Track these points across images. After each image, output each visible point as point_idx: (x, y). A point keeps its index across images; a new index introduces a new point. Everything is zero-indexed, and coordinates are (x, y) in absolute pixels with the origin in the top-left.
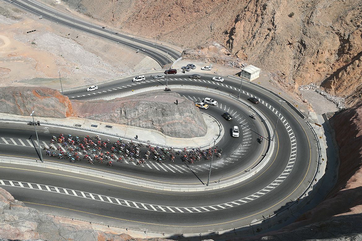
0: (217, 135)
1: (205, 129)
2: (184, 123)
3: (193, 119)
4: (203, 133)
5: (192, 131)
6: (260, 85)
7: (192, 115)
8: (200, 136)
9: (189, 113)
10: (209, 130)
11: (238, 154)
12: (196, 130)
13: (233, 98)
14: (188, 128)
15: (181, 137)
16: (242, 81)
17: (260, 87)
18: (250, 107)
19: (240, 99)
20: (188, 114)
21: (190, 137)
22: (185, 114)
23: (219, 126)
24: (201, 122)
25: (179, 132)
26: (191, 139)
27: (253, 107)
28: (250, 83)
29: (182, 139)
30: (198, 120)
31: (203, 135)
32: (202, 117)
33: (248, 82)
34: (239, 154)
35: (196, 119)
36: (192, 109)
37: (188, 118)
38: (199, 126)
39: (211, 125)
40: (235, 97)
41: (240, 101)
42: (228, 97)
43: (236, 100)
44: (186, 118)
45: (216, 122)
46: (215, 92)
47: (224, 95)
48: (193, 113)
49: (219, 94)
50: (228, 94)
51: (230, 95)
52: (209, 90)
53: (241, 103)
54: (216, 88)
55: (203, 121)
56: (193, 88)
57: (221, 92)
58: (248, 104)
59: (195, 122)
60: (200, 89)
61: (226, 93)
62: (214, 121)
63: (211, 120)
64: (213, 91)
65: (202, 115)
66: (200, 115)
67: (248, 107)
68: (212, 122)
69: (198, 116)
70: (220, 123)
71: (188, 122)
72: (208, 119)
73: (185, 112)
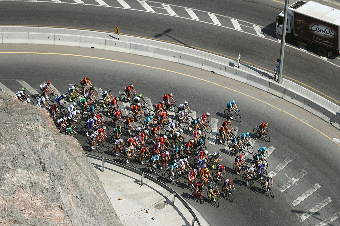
2: (5, 225)
3: (53, 198)
18: (336, 118)
20: (22, 175)
23: (187, 225)
35: (68, 199)
39: (145, 223)
40: (260, 73)
41: (285, 91)
42: (222, 73)
43: (266, 89)
44: (16, 198)
45: (173, 205)
46: (156, 51)
47: (205, 67)
48: (48, 167)
49: (176, 60)
50: (225, 61)
51: (232, 64)
52: (125, 45)
53: (294, 101)
54: (158, 33)
55: (106, 204)
56: (42, 38)
57: (188, 52)
58: (329, 105)
59: (63, 215)
60: (77, 44)
61: (211, 57)
62: (162, 202)
63: (147, 199)
64: (147, 49)
65: (98, 177)
66: (85, 174)
67: (328, 119)
68: (152, 210)
69: (76, 184)
70: (194, 210)
71: (27, 217)
72: (130, 193)
73: (9, 165)
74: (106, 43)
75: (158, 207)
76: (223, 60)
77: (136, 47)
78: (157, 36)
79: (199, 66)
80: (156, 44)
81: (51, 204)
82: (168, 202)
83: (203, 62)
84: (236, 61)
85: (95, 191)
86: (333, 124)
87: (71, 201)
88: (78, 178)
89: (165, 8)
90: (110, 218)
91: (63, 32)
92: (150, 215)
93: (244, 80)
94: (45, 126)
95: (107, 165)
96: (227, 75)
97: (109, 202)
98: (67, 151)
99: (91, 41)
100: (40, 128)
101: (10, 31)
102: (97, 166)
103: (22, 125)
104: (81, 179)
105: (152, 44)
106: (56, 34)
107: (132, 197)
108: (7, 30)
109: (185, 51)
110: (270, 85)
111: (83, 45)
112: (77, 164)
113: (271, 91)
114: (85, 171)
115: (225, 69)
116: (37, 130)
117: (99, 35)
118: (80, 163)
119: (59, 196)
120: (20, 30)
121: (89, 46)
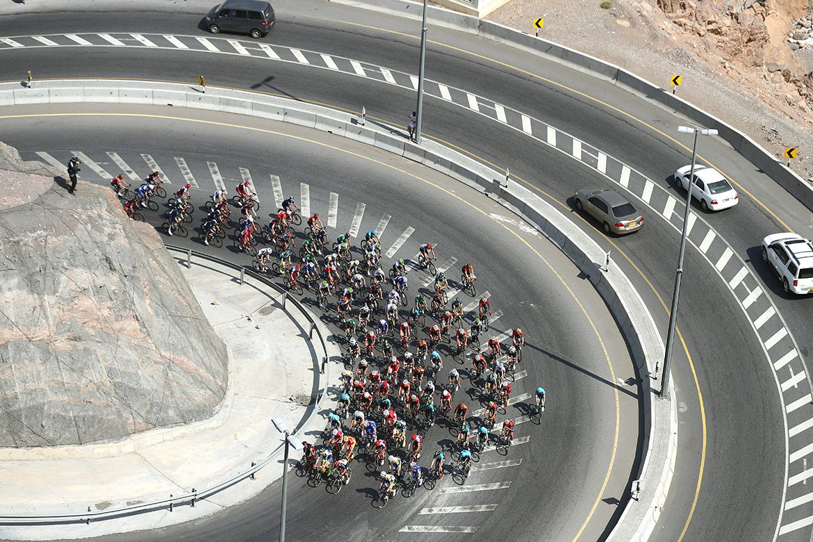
0: (300, 399)
1: (208, 370)
2: (62, 344)
3: (124, 305)
4: (200, 396)
5: (126, 392)
6: (545, 34)
7: (112, 282)
8: (186, 418)
9: (89, 266)
10: (241, 373)
11: (449, 510)
12: (149, 378)
13: (377, 137)
14: (97, 375)
15: (52, 443)
16: (428, 21)
17: (549, 49)
18: (494, 187)
19: (426, 143)
20: (82, 277)
21: (117, 432)
22: (63, 278)
23: (303, 334)
24: (177, 319)
25: (37, 410)
26: (127, 445)
27: (515, 188)
28: (482, 26)
29: (60, 451)
30: (160, 311)
31: (203, 412)
32: (186, 291)
33: (468, 22)
34: (458, 510)
35: (145, 306)
36: (111, 237)
37: (87, 302)
38: (172, 347)
39: (248, 334)
40: (392, 131)
41: (425, 154)
42: (342, 132)
43: (400, 151)
44: (75, 306)
45: (284, 309)
46: (254, 106)
47: (319, 126)
48: (116, 265)
49: (281, 118)
50: (345, 117)
51: (354, 121)
52: (212, 101)
53: (438, 167)
54: (256, 83)
55: (195, 311)
56: (102, 93)
57: (297, 106)
58: (483, 171)
59: (138, 327)
60: (149, 101)
61: (326, 112)
62: (269, 305)
63: (249, 303)
64: (241, 105)
65: (183, 276)
66: (165, 272)
67: (483, 189)
68: (256, 317)
69: (154, 285)
70: (311, 315)
71: (92, 332)
72: (226, 295)
73: (65, 265)
74: (187, 98)
75: (264, 312)
76: (342, 116)
77: (228, 103)
78: (255, 87)
79: (310, 124)
80: (253, 98)
81: (122, 313)
82: (276, 305)
83: (317, 119)
84: (360, 116)
85: (180, 294)
86: (489, 195)
87: (149, 309)
88: (157, 278)
89: (264, 50)
90: (201, 329)
91: (130, 85)
92: (254, 324)
93: (371, 141)
94: (110, 211)
95: (194, 259)
96: (349, 135)
97: (199, 308)
98: (140, 242)
99: (167, 96)
100: (105, 214)
101: (59, 86)
102: (181, 262)
103: (80, 210)
104: (161, 279)
105: (248, 96)
106: (121, 89)
107: (228, 301)
108: (55, 85)
109: (293, 105)
110: (406, 147)
111: (156, 102)
112: (155, 259)
113: (407, 154)
114: (166, 268)
115: (346, 127)
116: (100, 216)
117: (177, 88)
118: (159, 258)
119: (133, 302)
120: (73, 85)
121: (166, 102)
